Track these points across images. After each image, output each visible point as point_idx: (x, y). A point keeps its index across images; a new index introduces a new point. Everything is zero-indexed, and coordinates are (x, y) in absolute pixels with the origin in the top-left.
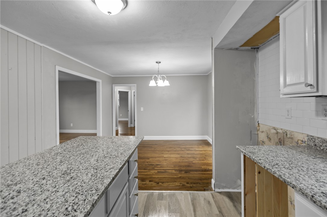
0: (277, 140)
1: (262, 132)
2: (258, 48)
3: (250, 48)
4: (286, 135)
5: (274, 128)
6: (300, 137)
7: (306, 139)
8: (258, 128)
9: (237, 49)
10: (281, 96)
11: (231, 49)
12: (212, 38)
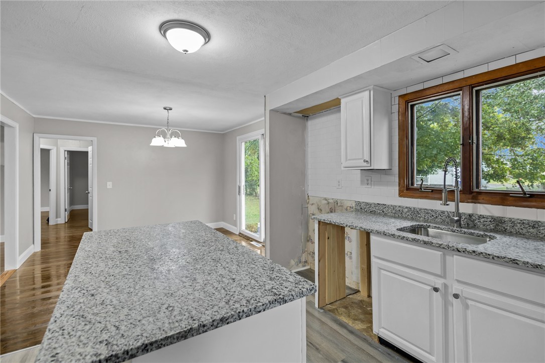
0: (328, 210)
1: (312, 204)
2: (308, 117)
3: (301, 115)
4: (337, 204)
5: (326, 199)
6: (349, 204)
7: (354, 205)
8: (308, 201)
9: (290, 114)
10: (343, 169)
11: (285, 113)
12: (265, 96)
